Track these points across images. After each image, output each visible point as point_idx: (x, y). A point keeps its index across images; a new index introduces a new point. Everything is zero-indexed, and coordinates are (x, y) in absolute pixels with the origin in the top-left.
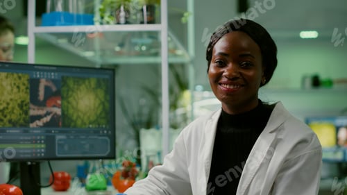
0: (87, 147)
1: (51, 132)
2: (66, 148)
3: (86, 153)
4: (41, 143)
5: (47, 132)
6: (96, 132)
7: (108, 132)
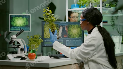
0: (75, 43)
1: (65, 39)
2: (69, 43)
3: (75, 45)
4: (62, 42)
5: (64, 39)
6: (78, 39)
7: (81, 39)
